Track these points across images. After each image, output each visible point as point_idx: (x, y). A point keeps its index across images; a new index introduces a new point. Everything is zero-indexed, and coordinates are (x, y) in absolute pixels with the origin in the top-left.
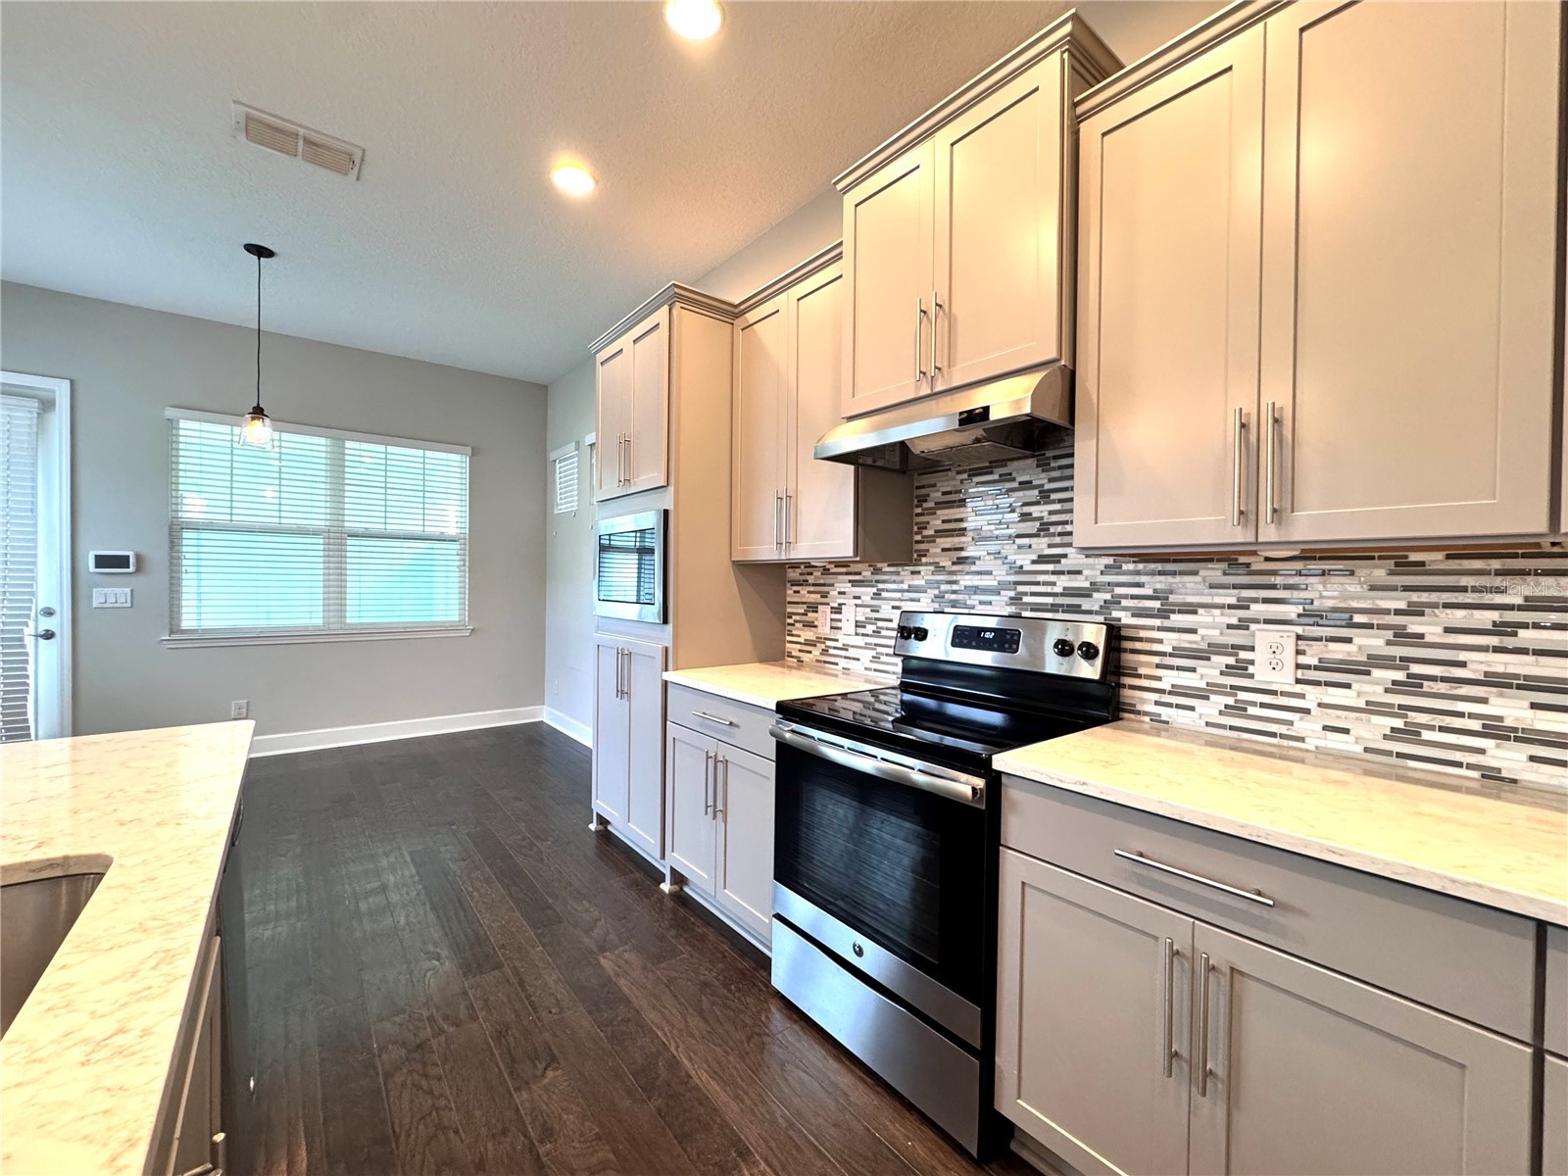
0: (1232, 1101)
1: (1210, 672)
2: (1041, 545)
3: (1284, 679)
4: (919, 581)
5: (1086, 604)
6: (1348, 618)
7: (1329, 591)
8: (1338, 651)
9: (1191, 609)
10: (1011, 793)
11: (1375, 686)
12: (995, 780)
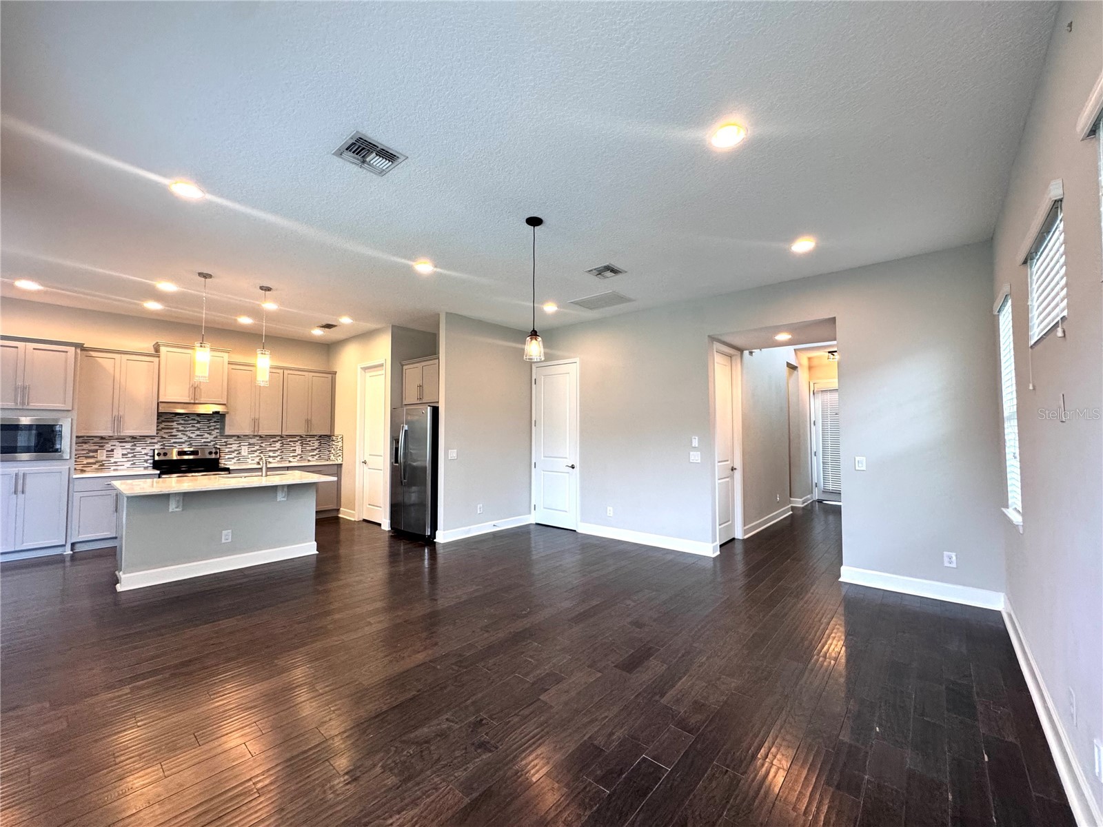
1: (234, 455)
2: (198, 433)
3: (246, 454)
5: (209, 444)
6: (253, 444)
7: (252, 441)
8: (253, 449)
9: (231, 444)
11: (257, 454)
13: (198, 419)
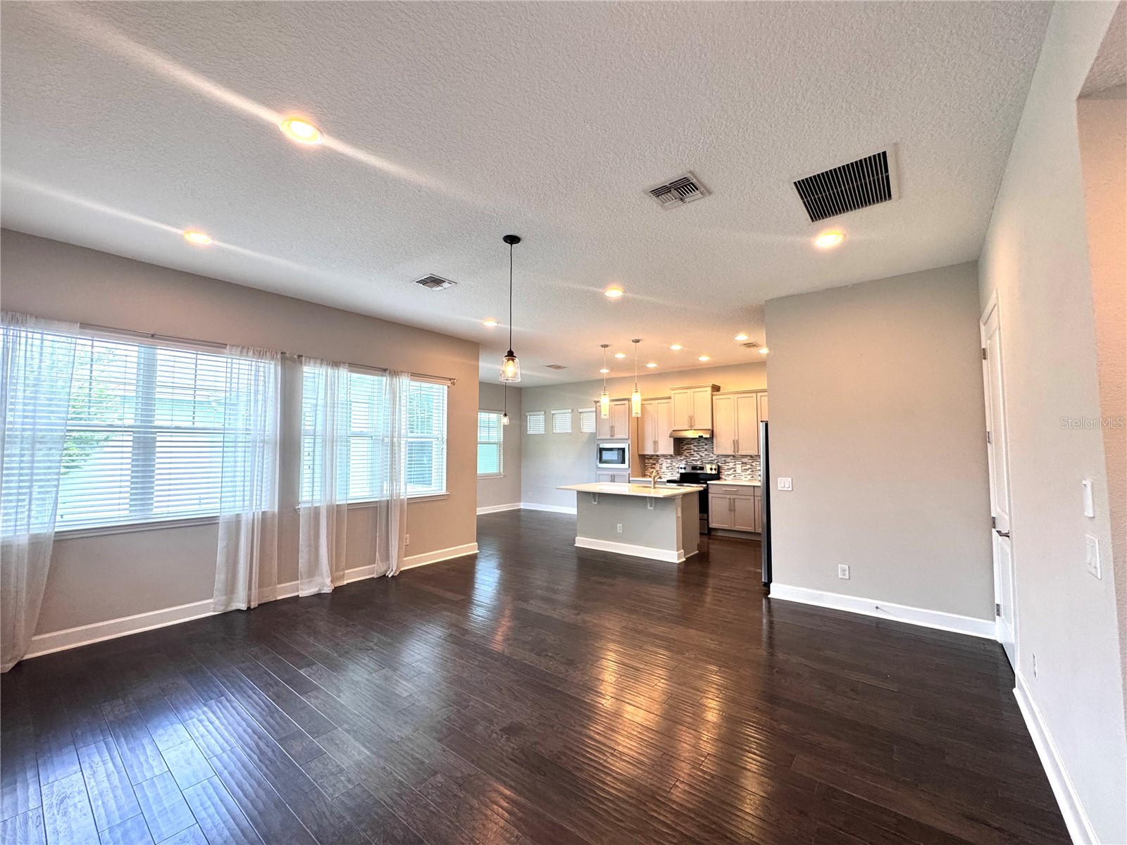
0: (735, 512)
1: (731, 472)
2: (706, 452)
4: (682, 458)
5: (714, 462)
6: (746, 463)
7: (745, 460)
8: (746, 468)
9: (728, 463)
10: (710, 486)
11: (749, 472)
12: (707, 484)
13: (705, 441)
